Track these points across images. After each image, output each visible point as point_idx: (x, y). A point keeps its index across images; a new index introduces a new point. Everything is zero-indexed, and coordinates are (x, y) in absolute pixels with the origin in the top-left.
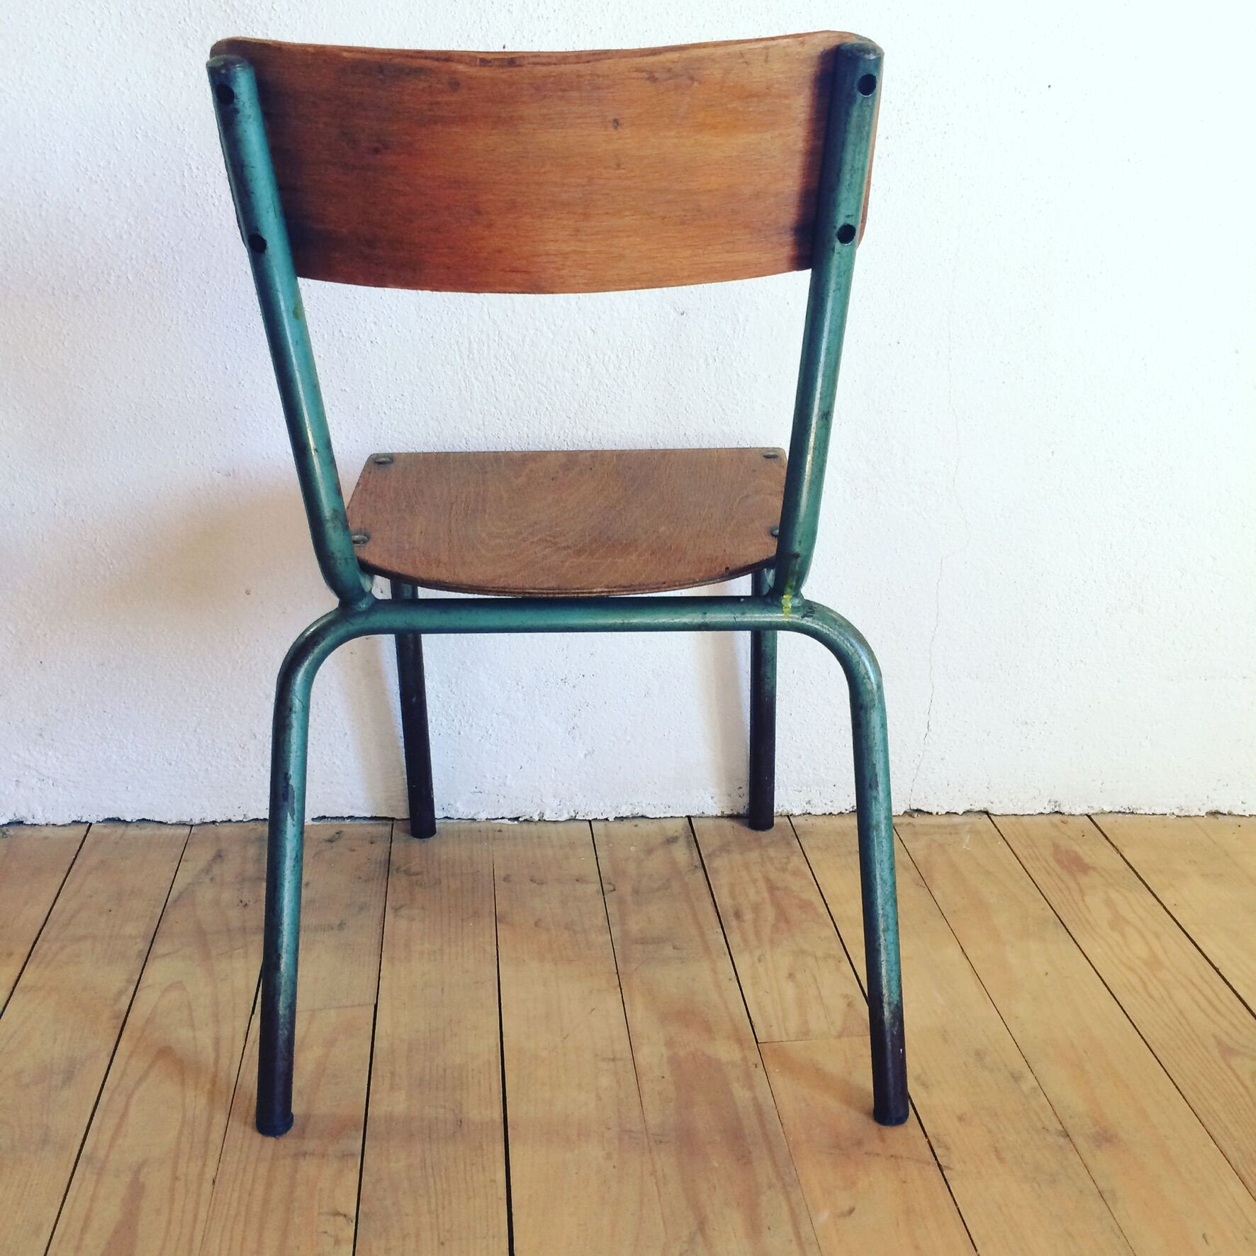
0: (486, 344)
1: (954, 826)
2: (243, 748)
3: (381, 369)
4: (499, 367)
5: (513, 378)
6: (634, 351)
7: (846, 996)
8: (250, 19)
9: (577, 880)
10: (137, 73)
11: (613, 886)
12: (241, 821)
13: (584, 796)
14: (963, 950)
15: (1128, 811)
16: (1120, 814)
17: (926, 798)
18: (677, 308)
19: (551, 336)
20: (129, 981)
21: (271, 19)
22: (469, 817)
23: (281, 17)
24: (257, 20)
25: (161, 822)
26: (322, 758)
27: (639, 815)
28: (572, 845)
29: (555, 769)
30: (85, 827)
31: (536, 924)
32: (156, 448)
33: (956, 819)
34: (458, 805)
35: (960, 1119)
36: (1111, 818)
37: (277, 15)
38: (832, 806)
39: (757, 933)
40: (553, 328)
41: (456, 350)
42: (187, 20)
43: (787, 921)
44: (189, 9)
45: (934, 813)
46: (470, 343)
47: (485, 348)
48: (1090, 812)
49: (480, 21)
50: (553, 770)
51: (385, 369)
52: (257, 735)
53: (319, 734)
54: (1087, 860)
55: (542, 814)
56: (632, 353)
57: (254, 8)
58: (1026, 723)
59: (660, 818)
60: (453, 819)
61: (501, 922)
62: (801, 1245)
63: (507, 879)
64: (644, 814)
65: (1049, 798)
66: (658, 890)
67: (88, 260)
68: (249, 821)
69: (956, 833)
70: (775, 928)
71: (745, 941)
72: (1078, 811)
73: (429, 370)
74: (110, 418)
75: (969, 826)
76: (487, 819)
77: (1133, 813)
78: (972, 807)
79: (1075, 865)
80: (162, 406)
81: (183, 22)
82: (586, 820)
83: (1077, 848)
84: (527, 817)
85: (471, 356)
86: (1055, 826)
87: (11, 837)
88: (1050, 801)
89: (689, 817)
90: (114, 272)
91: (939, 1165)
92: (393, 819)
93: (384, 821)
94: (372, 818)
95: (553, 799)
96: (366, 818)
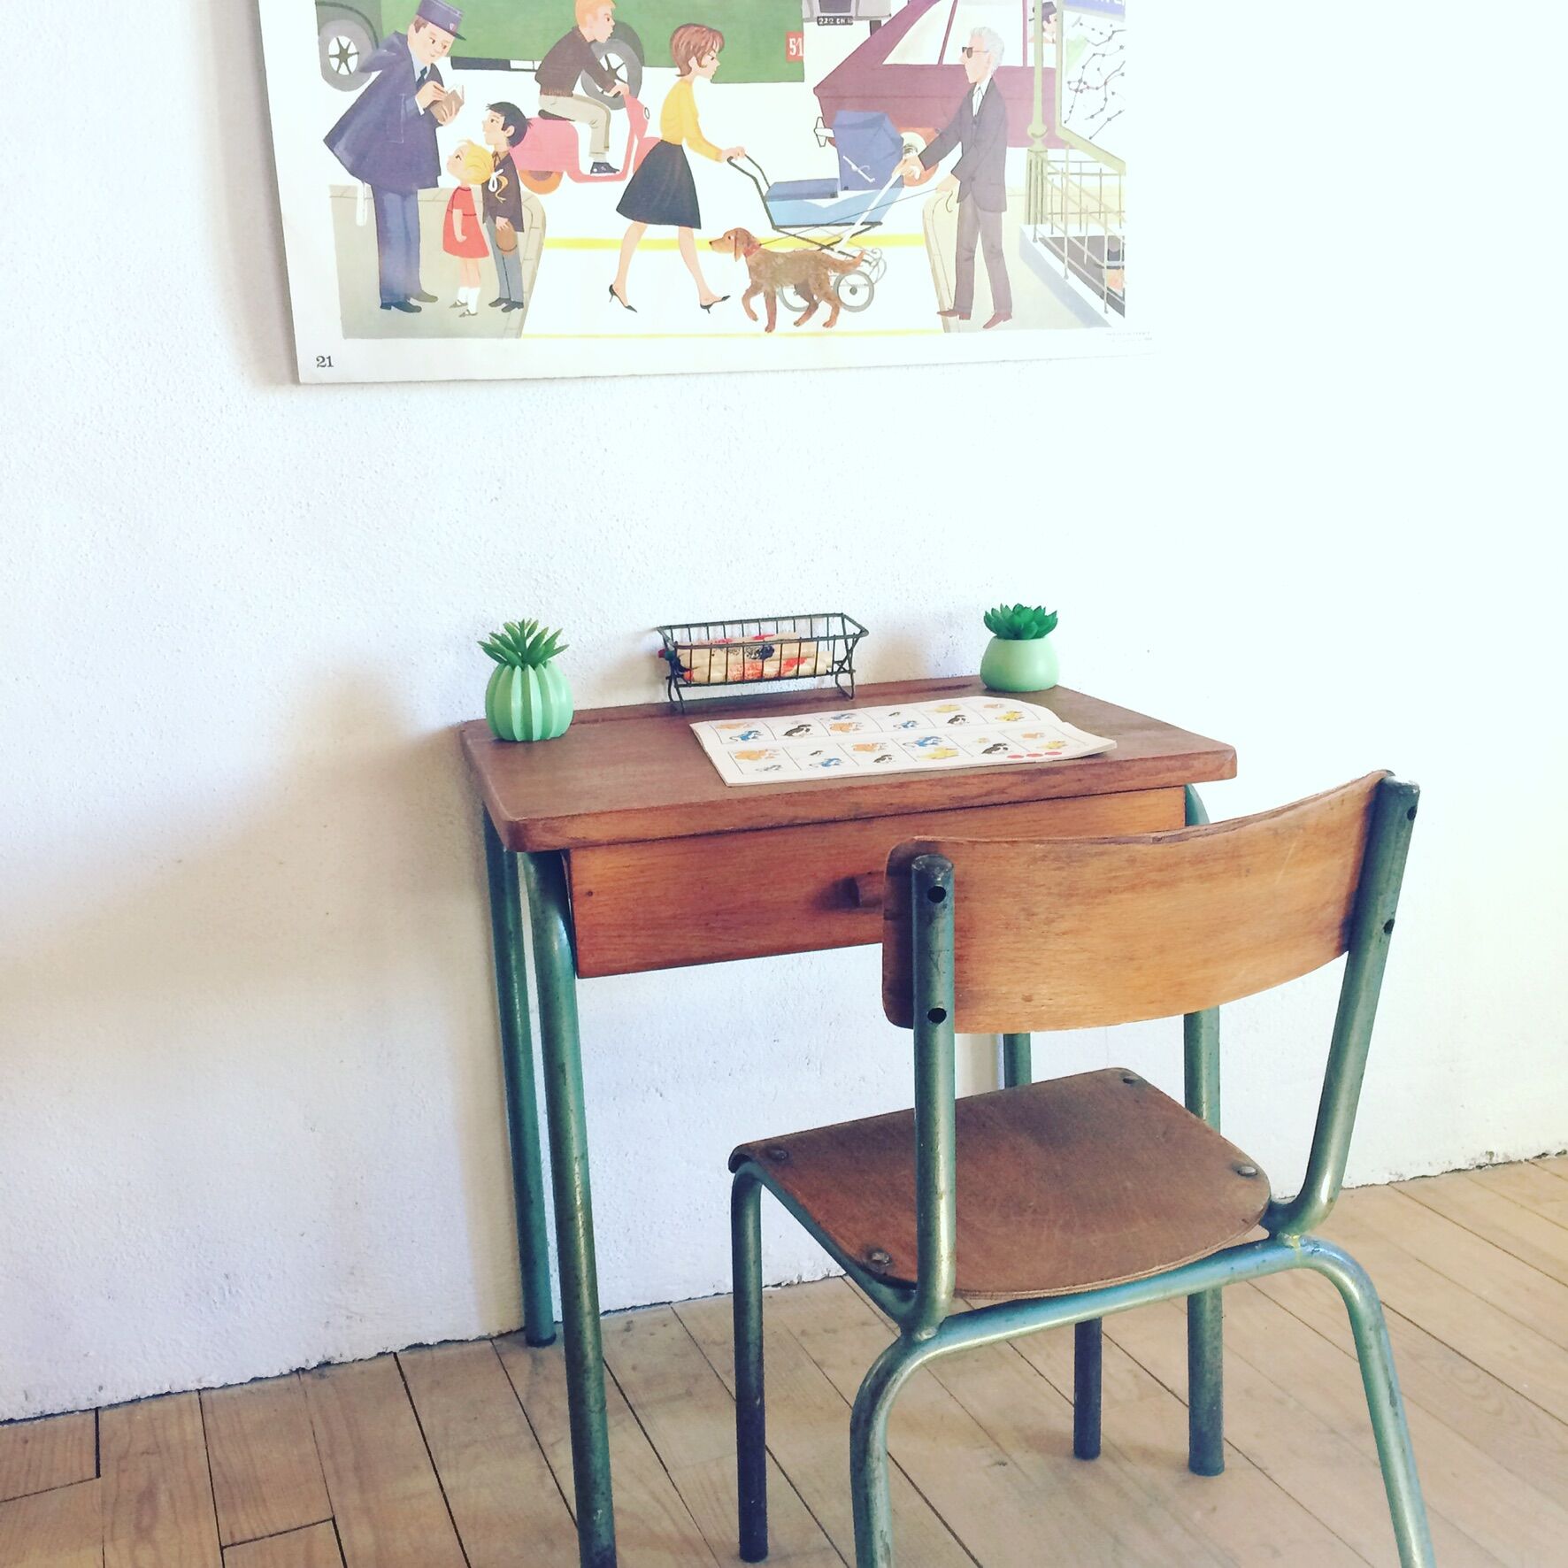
25: (462, 1341)
28: (839, 1297)
30: (392, 1357)
34: (726, 1281)
55: (800, 1277)
60: (722, 1294)
61: (823, 1366)
63: (804, 1332)
82: (838, 1276)
84: (788, 1282)
92: (669, 1303)
93: (664, 1306)
94: (652, 1305)
95: (808, 1261)
96: (645, 1306)
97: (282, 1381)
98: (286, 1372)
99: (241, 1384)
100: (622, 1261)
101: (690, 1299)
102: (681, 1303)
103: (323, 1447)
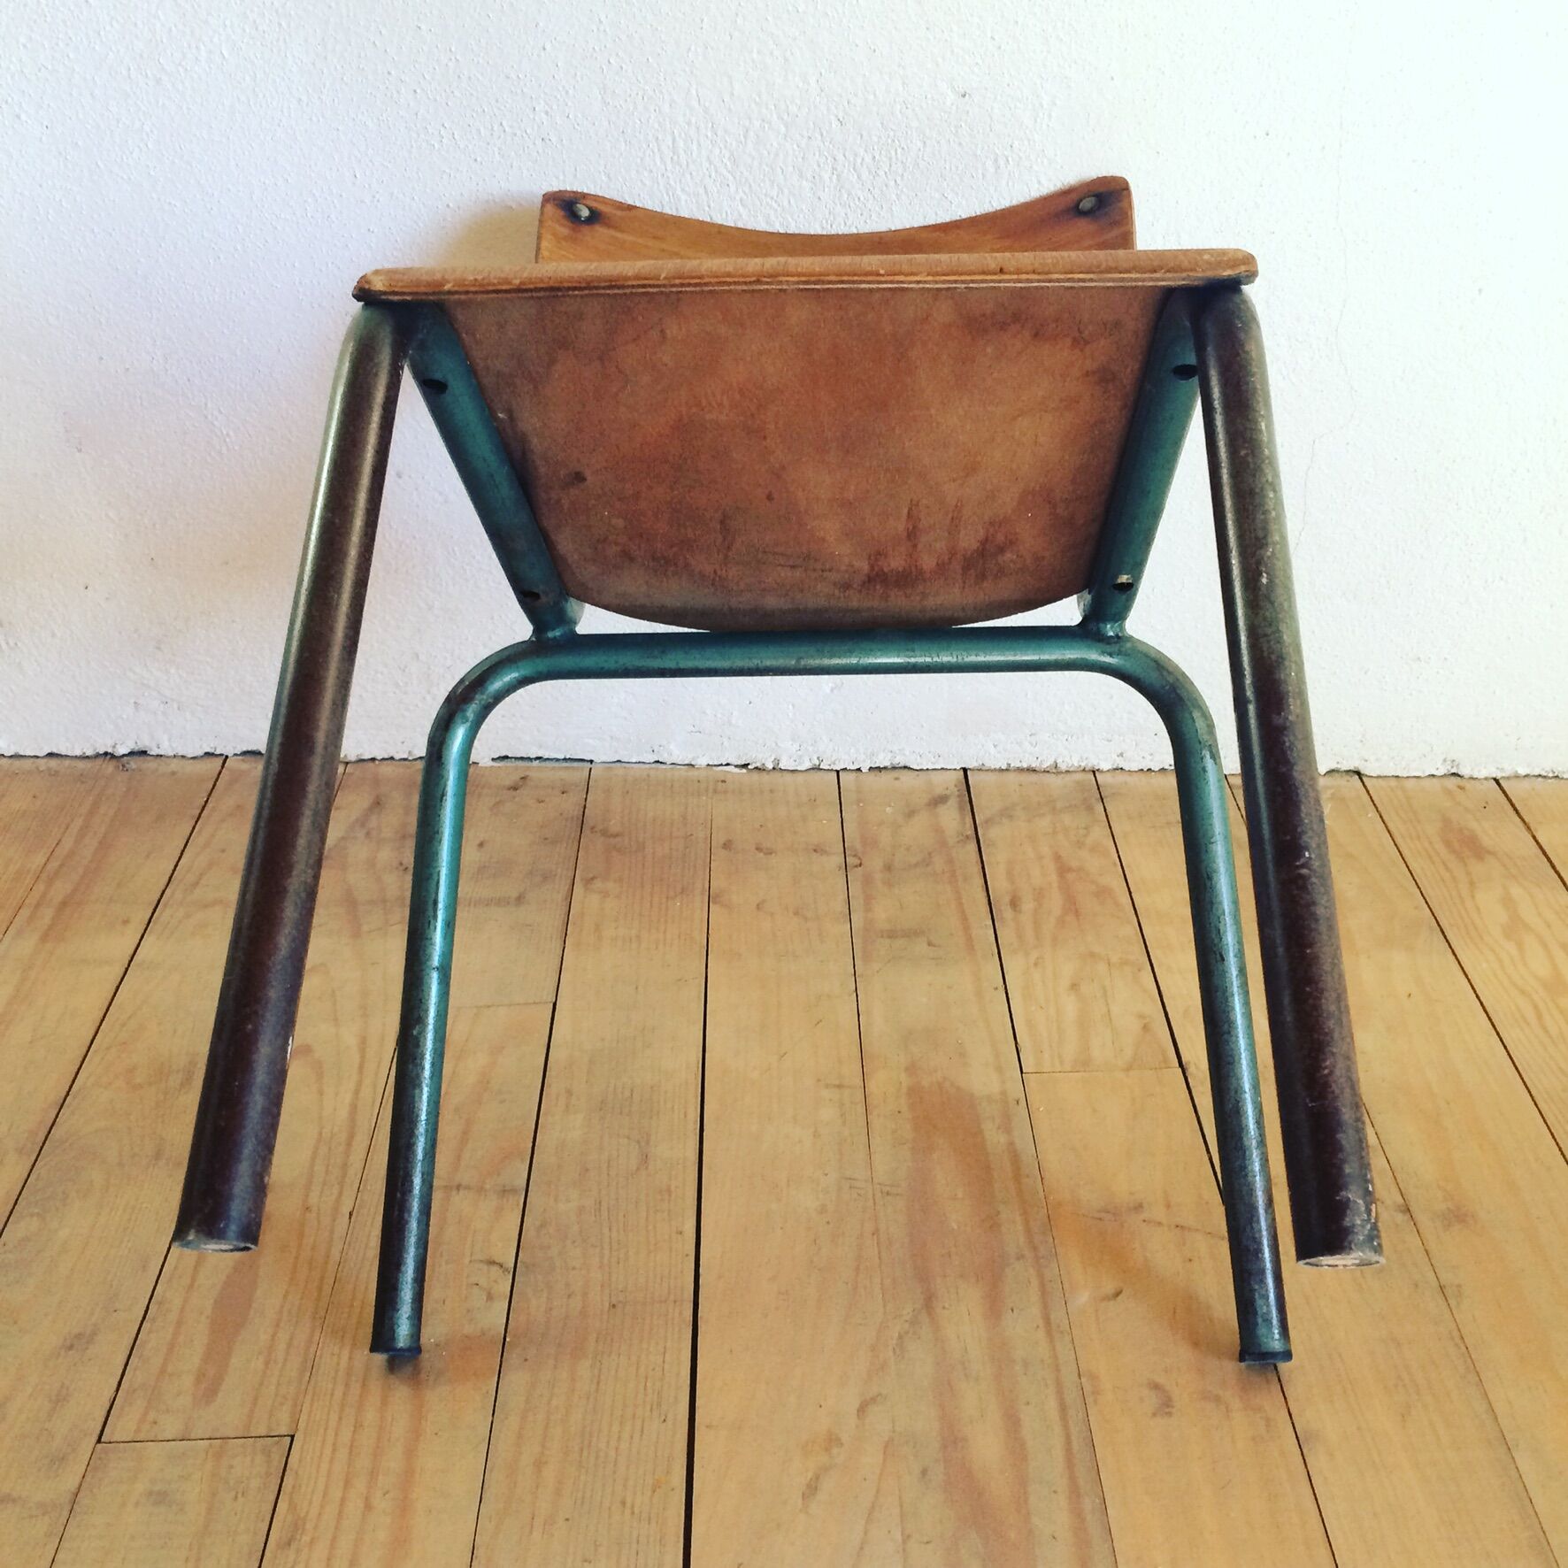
0: (695, 143)
3: (557, 178)
4: (713, 174)
5: (733, 188)
6: (896, 150)
7: (1141, 1016)
9: (815, 851)
11: (860, 859)
12: (405, 759)
13: (831, 740)
15: (1551, 775)
16: (1540, 779)
18: (956, 86)
19: (783, 129)
22: (686, 762)
27: (902, 765)
28: (813, 801)
29: (793, 705)
30: (220, 761)
31: (758, 908)
32: (272, 286)
34: (671, 747)
36: (1526, 784)
38: (1151, 760)
39: (1037, 926)
40: (785, 117)
41: (656, 150)
43: (1077, 913)
46: (674, 140)
47: (695, 147)
48: (1499, 775)
50: (791, 707)
51: (561, 178)
54: (1486, 841)
55: (777, 761)
56: (893, 153)
58: (1419, 659)
59: (927, 769)
60: (665, 763)
61: (715, 903)
62: (1049, 1333)
63: (727, 845)
64: (908, 765)
65: (1444, 757)
66: (916, 865)
67: (170, 30)
68: (415, 760)
70: (1061, 922)
71: (1020, 937)
72: (1483, 774)
73: (621, 180)
74: (213, 245)
75: (1332, 791)
76: (708, 765)
77: (1557, 777)
78: (1339, 766)
79: (1467, 846)
80: (276, 228)
82: (832, 770)
83: (1474, 825)
84: (758, 765)
85: (675, 157)
86: (1448, 792)
87: (133, 770)
88: (1445, 760)
89: (965, 770)
90: (205, 46)
92: (591, 761)
93: (581, 764)
94: (565, 760)
95: (791, 743)
96: (558, 760)
97: (81, 765)
98: (89, 753)
99: (37, 757)
101: (619, 761)
102: (607, 765)
103: (54, 864)
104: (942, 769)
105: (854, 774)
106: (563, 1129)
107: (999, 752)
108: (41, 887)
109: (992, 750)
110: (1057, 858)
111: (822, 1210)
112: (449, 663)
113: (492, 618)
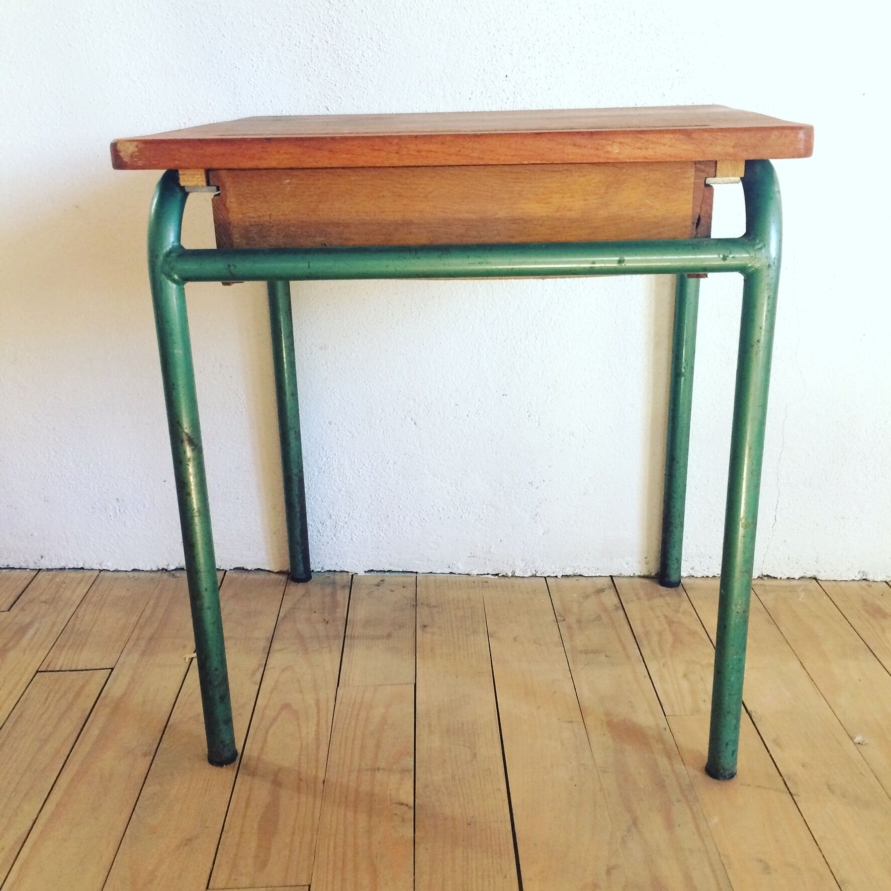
1: (793, 587)
2: (323, 524)
8: (348, 63)
9: (539, 614)
10: (277, 97)
11: (564, 618)
12: (320, 572)
13: (542, 561)
14: (801, 664)
17: (773, 567)
20: (260, 665)
21: (361, 62)
22: (466, 573)
23: (368, 60)
24: (353, 63)
25: (269, 571)
26: (373, 532)
27: (578, 574)
28: (534, 591)
29: (523, 543)
30: (223, 573)
31: (515, 639)
33: (793, 583)
34: (459, 565)
35: (803, 766)
37: (365, 60)
38: (708, 572)
39: (662, 650)
42: (310, 63)
43: (681, 642)
44: (311, 57)
45: (779, 578)
48: (888, 579)
49: (492, 61)
50: (522, 543)
52: (332, 515)
53: (372, 516)
54: (886, 610)
55: (514, 572)
57: (351, 55)
58: (844, 517)
59: (592, 576)
61: (492, 637)
62: (700, 836)
64: (582, 574)
65: (859, 569)
66: (593, 621)
68: (325, 572)
69: (795, 591)
70: (673, 646)
71: (653, 652)
72: (879, 579)
75: (803, 587)
76: (478, 574)
78: (805, 575)
79: (877, 613)
81: (307, 65)
82: (542, 577)
83: (878, 602)
84: (504, 574)
86: (863, 588)
87: (177, 577)
88: (859, 572)
89: (611, 577)
91: (790, 793)
92: (417, 573)
93: (412, 574)
94: (403, 572)
95: (521, 562)
96: (399, 572)
97: (150, 575)
98: (154, 569)
99: (126, 571)
100: (383, 537)
101: (431, 573)
102: (424, 574)
103: (142, 621)
104: (600, 576)
105: (553, 579)
106: (429, 742)
107: (629, 567)
108: (136, 632)
109: (626, 566)
110: (666, 617)
111: (572, 779)
112: (347, 520)
113: (371, 496)
